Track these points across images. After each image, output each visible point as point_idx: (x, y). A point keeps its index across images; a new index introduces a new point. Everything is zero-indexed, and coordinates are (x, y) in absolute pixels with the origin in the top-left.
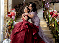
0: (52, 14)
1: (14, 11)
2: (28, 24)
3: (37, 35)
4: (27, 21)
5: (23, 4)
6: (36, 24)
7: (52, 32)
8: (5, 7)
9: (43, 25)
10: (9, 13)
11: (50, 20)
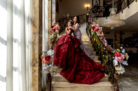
0: (94, 28)
1: (57, 25)
2: (71, 37)
3: (79, 47)
4: (70, 34)
5: (66, 18)
6: (78, 37)
7: (93, 46)
8: (49, 21)
9: (85, 38)
10: (52, 27)
11: (92, 34)
